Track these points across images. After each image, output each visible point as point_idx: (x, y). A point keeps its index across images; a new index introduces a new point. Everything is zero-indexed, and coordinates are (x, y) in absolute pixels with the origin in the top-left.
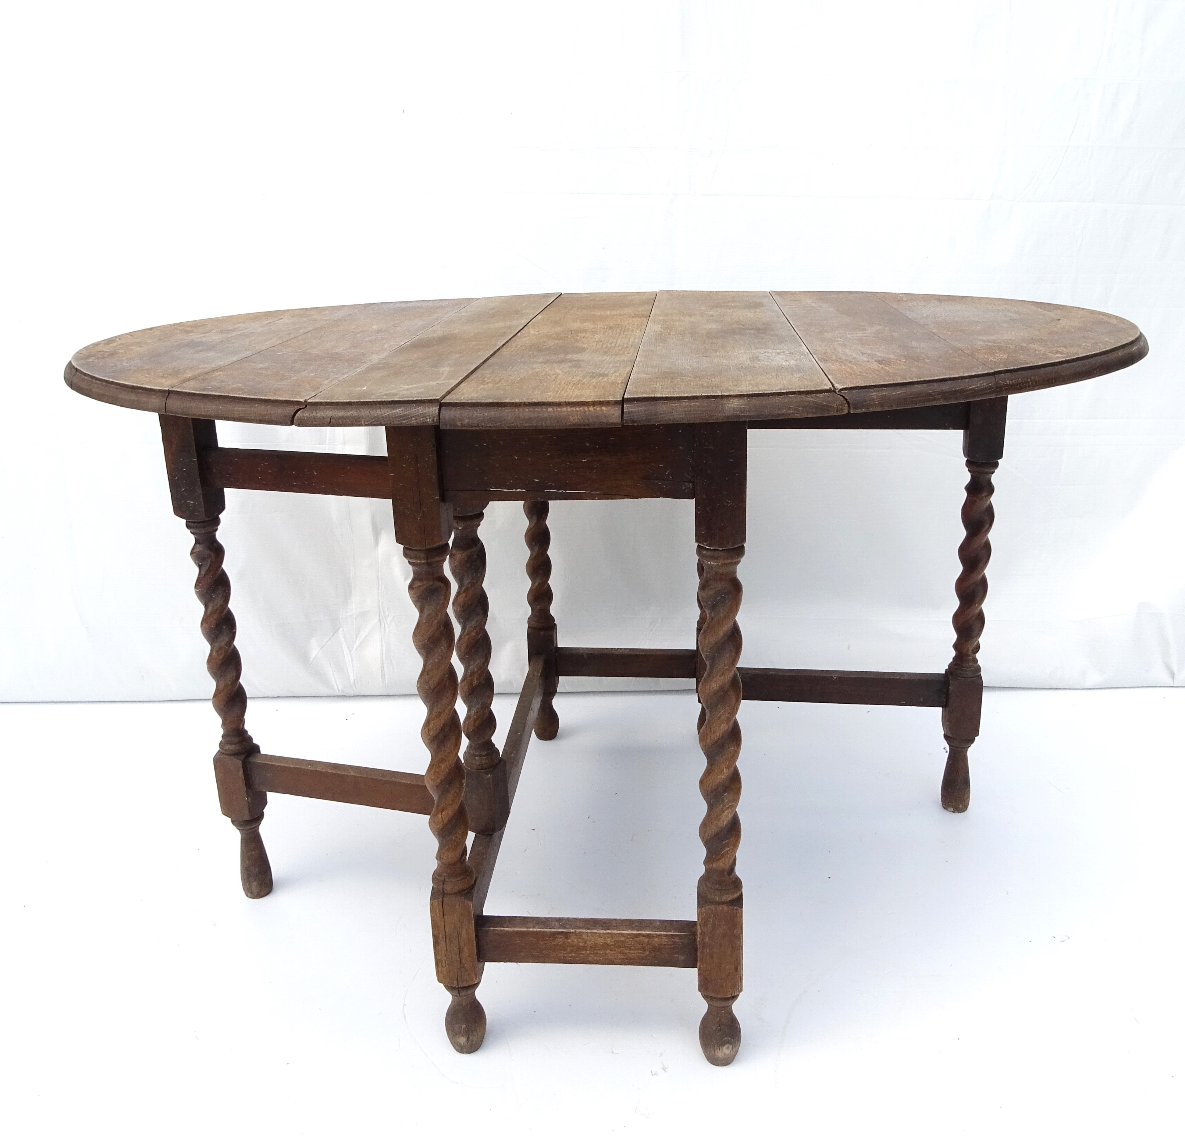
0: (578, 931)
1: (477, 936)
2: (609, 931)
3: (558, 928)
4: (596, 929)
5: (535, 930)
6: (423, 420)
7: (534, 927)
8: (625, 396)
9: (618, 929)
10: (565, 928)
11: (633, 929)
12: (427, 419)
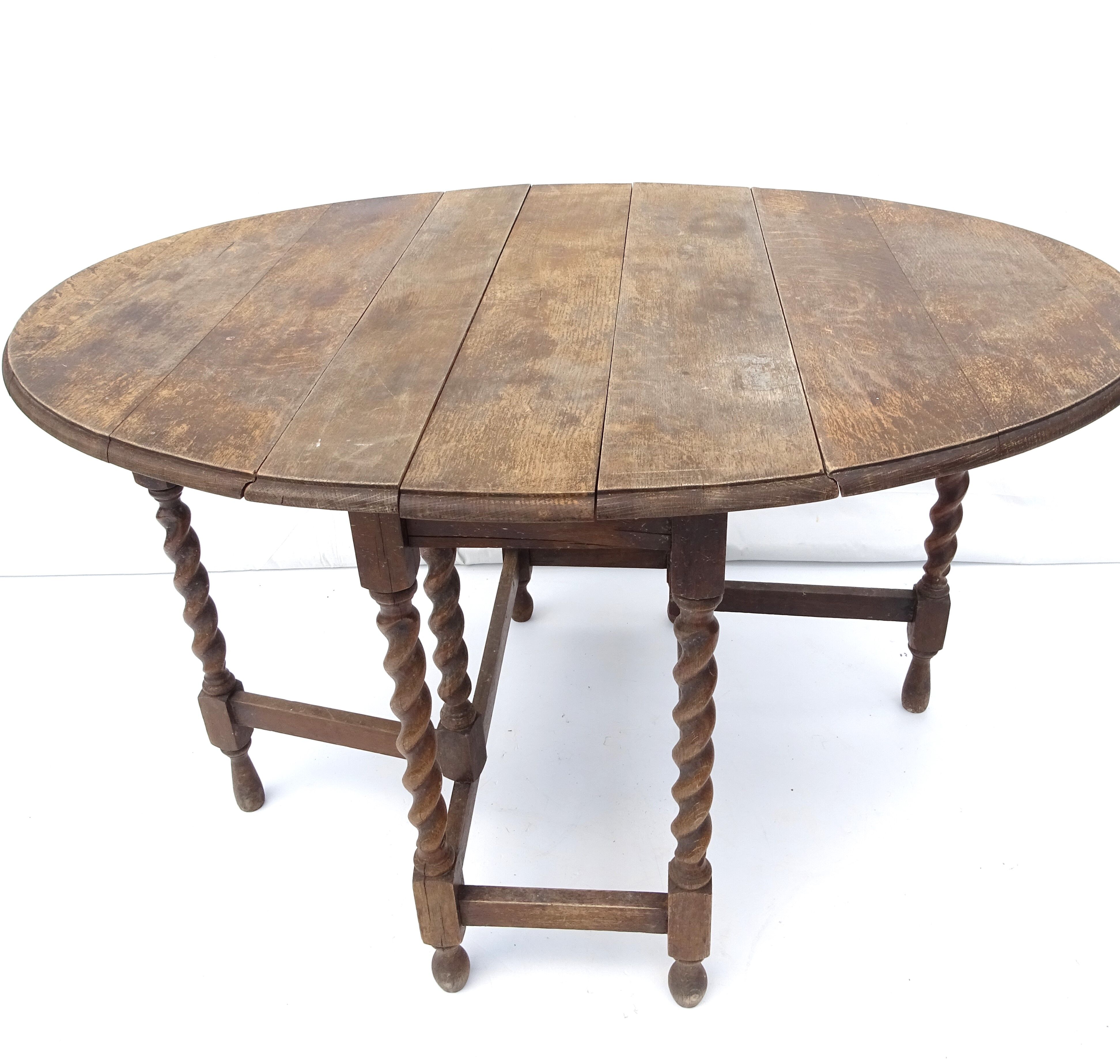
0: (555, 904)
1: (459, 907)
2: (584, 905)
3: (536, 901)
4: (572, 903)
5: (513, 903)
6: (381, 509)
7: (512, 900)
8: (599, 489)
9: (592, 903)
10: (542, 902)
11: (606, 903)
12: (385, 508)
